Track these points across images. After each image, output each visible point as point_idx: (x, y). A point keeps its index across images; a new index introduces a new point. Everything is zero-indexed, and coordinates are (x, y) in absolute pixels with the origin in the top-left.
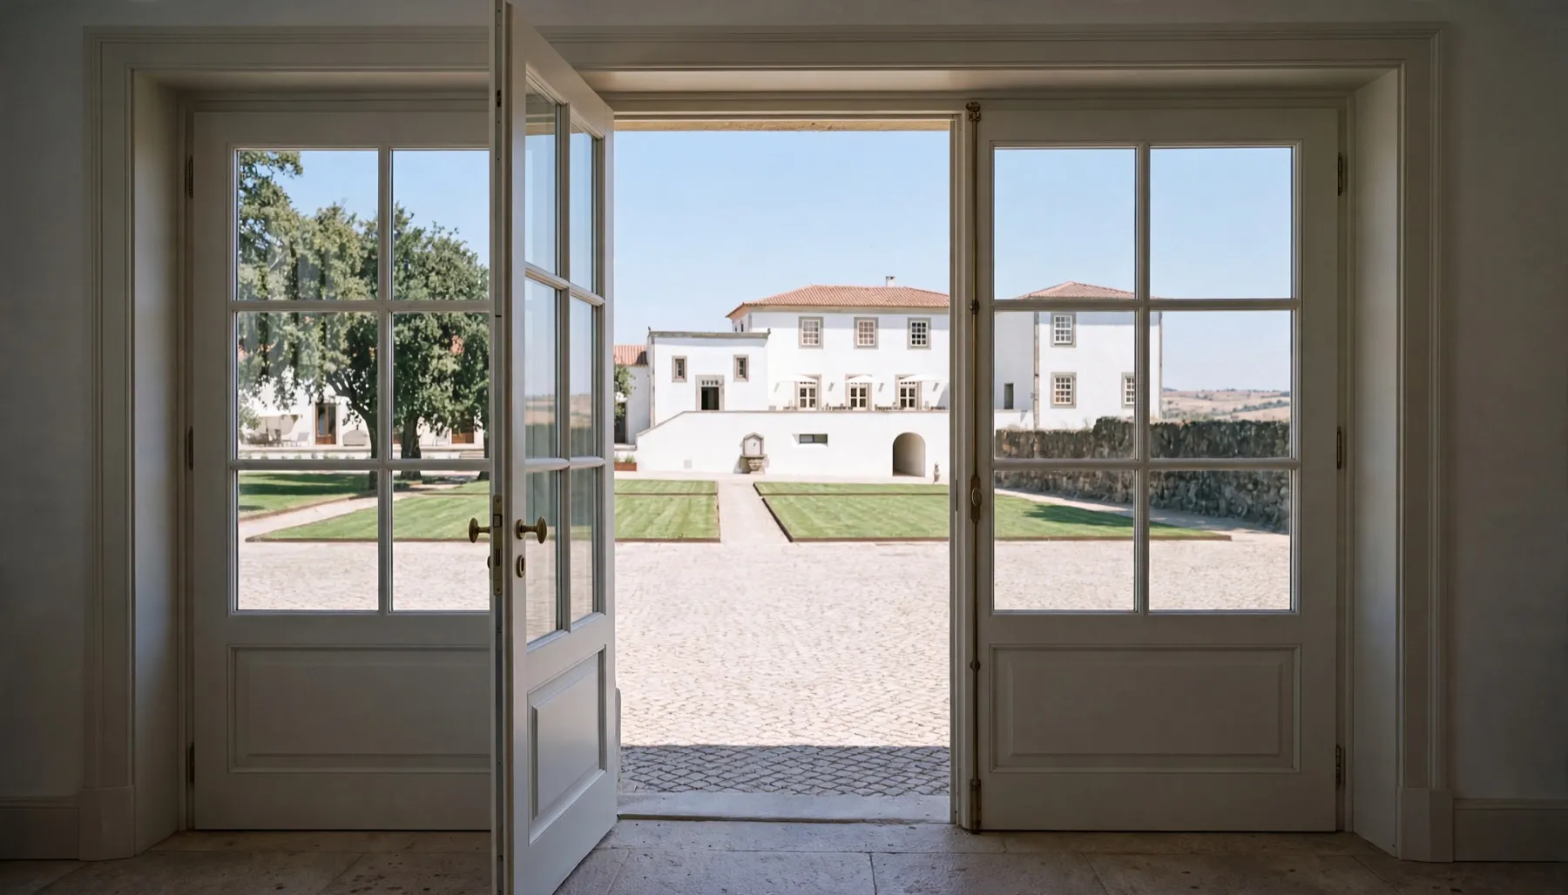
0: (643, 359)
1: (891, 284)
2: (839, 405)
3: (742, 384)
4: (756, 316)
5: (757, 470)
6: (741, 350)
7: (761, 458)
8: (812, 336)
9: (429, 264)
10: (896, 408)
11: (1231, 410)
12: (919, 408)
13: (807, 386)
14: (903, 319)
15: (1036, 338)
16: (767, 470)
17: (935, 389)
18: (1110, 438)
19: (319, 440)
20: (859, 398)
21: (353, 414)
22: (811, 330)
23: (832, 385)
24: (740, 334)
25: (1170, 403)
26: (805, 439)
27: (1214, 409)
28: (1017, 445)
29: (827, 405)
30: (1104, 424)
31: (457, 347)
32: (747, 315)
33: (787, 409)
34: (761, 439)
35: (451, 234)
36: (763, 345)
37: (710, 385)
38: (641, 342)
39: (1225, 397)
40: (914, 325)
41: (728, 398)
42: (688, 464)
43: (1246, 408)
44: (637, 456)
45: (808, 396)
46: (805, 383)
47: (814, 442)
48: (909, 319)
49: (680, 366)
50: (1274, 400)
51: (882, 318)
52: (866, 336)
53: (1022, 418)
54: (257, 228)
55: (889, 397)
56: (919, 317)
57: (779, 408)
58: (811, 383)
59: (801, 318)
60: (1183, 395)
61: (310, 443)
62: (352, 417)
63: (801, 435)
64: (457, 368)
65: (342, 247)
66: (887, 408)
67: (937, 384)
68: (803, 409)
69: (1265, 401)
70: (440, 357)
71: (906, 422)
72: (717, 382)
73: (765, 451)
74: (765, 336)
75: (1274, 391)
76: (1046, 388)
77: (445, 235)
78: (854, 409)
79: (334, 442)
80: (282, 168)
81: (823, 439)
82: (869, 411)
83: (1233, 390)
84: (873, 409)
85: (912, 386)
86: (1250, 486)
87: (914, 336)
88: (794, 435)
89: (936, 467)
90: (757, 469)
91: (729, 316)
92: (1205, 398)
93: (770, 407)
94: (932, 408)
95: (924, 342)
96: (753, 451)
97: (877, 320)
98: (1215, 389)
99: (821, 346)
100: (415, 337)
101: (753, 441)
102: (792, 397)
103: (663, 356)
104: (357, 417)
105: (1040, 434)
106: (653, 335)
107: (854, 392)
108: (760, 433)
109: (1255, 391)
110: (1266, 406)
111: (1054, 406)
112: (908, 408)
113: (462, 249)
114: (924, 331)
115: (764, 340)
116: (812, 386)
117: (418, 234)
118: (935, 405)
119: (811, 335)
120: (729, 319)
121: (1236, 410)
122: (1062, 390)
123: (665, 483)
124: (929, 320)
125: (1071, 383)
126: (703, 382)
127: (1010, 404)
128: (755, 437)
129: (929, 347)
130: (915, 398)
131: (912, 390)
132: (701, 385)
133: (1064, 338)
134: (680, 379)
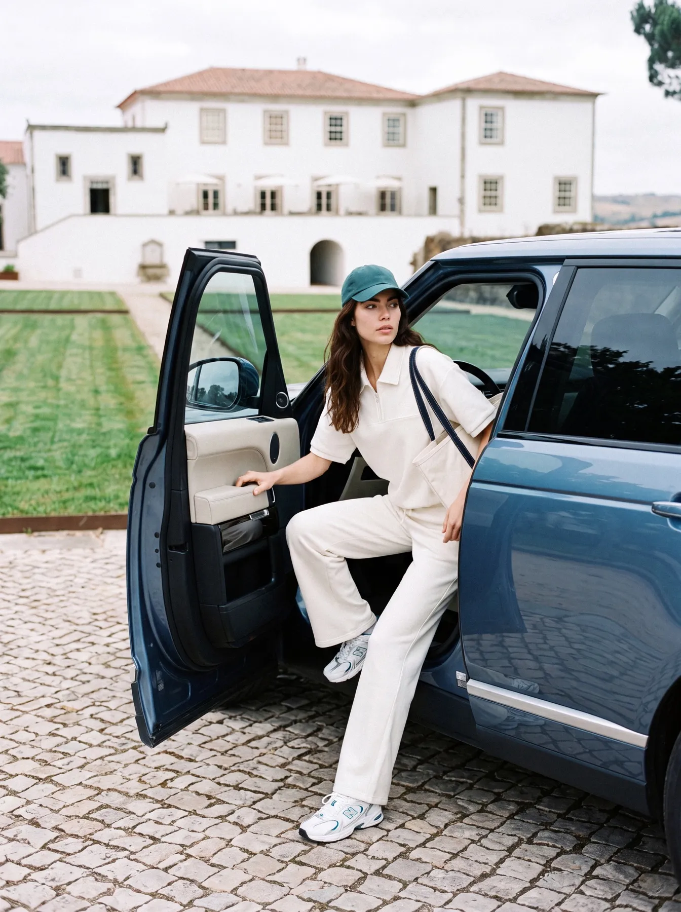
0: (19, 157)
2: (246, 209)
3: (136, 184)
4: (150, 105)
5: (156, 280)
6: (134, 146)
7: (162, 267)
8: (215, 130)
10: (311, 212)
12: (337, 213)
13: (210, 188)
14: (319, 111)
15: (462, 135)
16: (169, 280)
17: (354, 191)
20: (269, 201)
22: (213, 123)
23: (238, 187)
24: (131, 128)
26: (212, 247)
29: (233, 208)
32: (140, 104)
33: (188, 212)
34: (160, 245)
36: (160, 140)
37: (99, 186)
40: (330, 119)
41: (117, 201)
42: (78, 273)
44: (19, 266)
45: (211, 198)
46: (207, 184)
48: (325, 113)
49: (64, 163)
51: (294, 110)
52: (276, 131)
56: (336, 109)
57: (179, 211)
58: (214, 184)
59: (201, 109)
63: (205, 242)
66: (301, 212)
68: (206, 212)
71: (323, 228)
72: (107, 183)
73: (166, 260)
74: (161, 130)
76: (473, 191)
78: (264, 213)
81: (231, 247)
82: (281, 215)
84: (286, 213)
85: (328, 189)
90: (158, 278)
91: (117, 106)
93: (169, 210)
94: (352, 213)
95: (341, 139)
96: (153, 259)
97: (289, 111)
99: (226, 142)
101: (153, 247)
102: (195, 201)
103: (43, 153)
106: (31, 128)
107: (263, 195)
108: (159, 238)
112: (325, 212)
114: (342, 126)
116: (216, 188)
119: (213, 129)
120: (119, 111)
121: (655, 216)
122: (488, 193)
123: (56, 296)
124: (347, 113)
125: (499, 187)
126: (92, 182)
127: (433, 209)
128: (153, 242)
129: (347, 145)
130: (333, 202)
131: (329, 195)
132: (89, 186)
133: (492, 136)
134: (63, 179)
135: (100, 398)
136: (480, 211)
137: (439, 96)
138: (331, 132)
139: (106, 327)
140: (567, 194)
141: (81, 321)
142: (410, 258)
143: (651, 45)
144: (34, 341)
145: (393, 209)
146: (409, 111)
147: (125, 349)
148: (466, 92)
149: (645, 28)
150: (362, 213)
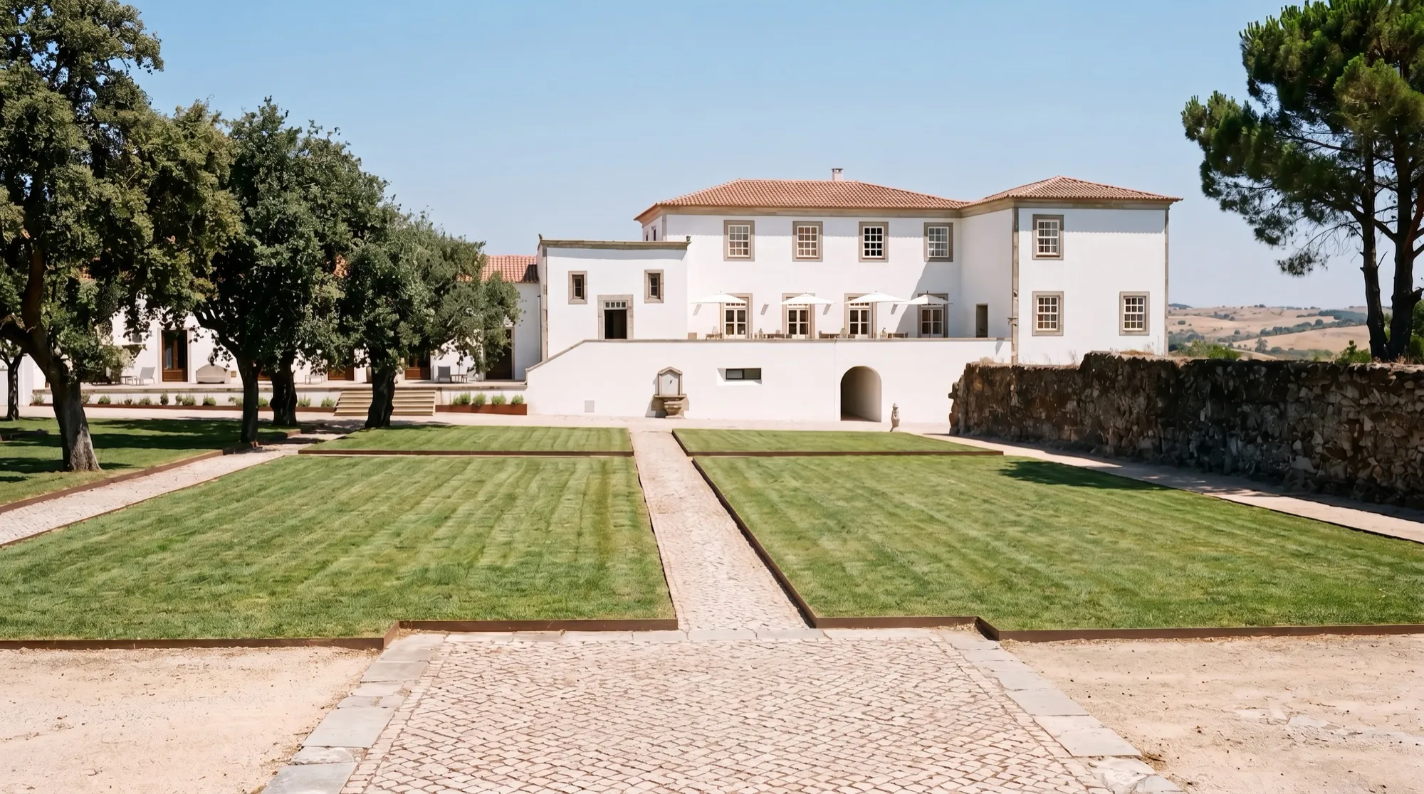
0: (532, 274)
1: (840, 178)
2: (774, 333)
3: (655, 306)
4: (672, 219)
5: (674, 414)
6: (654, 264)
7: (681, 399)
8: (741, 246)
9: (309, 172)
10: (844, 336)
11: (1259, 332)
12: (873, 336)
13: (736, 309)
14: (853, 223)
15: (1015, 247)
16: (686, 414)
17: (893, 312)
18: (1101, 376)
19: (166, 377)
20: (799, 322)
21: (221, 349)
22: (739, 238)
23: (766, 306)
24: (651, 245)
25: (1182, 323)
26: (733, 374)
27: (1237, 332)
28: (991, 384)
29: (761, 331)
30: (1093, 361)
31: (340, 269)
32: (661, 218)
33: (710, 337)
34: (677, 375)
35: (329, 133)
36: (681, 258)
37: (616, 308)
38: (530, 252)
39: (1250, 315)
40: (867, 231)
41: (638, 324)
42: (590, 406)
43: (1278, 331)
44: (526, 396)
45: (736, 320)
46: (733, 304)
47: (743, 378)
48: (861, 224)
49: (579, 284)
50: (1313, 320)
51: (827, 222)
52: (807, 245)
53: (997, 349)
54: (111, 134)
55: (834, 321)
56: (874, 220)
57: (701, 336)
58: (738, 304)
59: (726, 222)
61: (156, 381)
62: (220, 353)
63: (727, 370)
64: (343, 296)
65: (210, 156)
66: (832, 336)
67: (895, 306)
68: (731, 337)
69: (1302, 321)
70: (323, 282)
71: (857, 353)
72: (624, 304)
73: (684, 391)
74: (683, 246)
75: (1312, 308)
76: (1026, 311)
77: (322, 136)
78: (794, 336)
79: (185, 379)
80: (139, 62)
81: (755, 374)
82: (811, 340)
83: (1262, 306)
84: (817, 336)
85: (865, 307)
86: (1259, 440)
87: (867, 245)
88: (720, 370)
89: (895, 409)
90: (675, 412)
91: (637, 219)
92: (1226, 317)
93: (689, 335)
94: (890, 335)
95: (880, 253)
96: (669, 390)
97: (820, 224)
98: (1238, 306)
99: (751, 258)
100: (292, 259)
101: (669, 377)
102: (715, 322)
103: (558, 270)
104: (226, 353)
105: (1019, 371)
106: (545, 245)
107: (792, 314)
108: (676, 367)
109: (1289, 308)
110: (1301, 328)
111: (1035, 334)
112: (859, 336)
113: (345, 152)
114: (880, 238)
115: (681, 251)
116: (741, 308)
117: (292, 136)
118: (893, 331)
119: (739, 244)
120: (639, 224)
121: (1264, 333)
122: (1044, 313)
123: (565, 433)
124: (886, 225)
125: (1057, 304)
126: (607, 303)
127: (982, 331)
128: (671, 371)
129: (886, 260)
130: (869, 323)
131: (864, 313)
132: (604, 308)
133: (1049, 248)
134: (578, 299)
135: (582, 539)
137: (992, 205)
139: (605, 471)
140: (1137, 313)
141: (583, 464)
142: (949, 390)
143: (1205, 149)
144: (534, 486)
145: (936, 331)
146: (955, 222)
147: (616, 496)
148: (1018, 202)
149: (1199, 132)
150: (900, 336)
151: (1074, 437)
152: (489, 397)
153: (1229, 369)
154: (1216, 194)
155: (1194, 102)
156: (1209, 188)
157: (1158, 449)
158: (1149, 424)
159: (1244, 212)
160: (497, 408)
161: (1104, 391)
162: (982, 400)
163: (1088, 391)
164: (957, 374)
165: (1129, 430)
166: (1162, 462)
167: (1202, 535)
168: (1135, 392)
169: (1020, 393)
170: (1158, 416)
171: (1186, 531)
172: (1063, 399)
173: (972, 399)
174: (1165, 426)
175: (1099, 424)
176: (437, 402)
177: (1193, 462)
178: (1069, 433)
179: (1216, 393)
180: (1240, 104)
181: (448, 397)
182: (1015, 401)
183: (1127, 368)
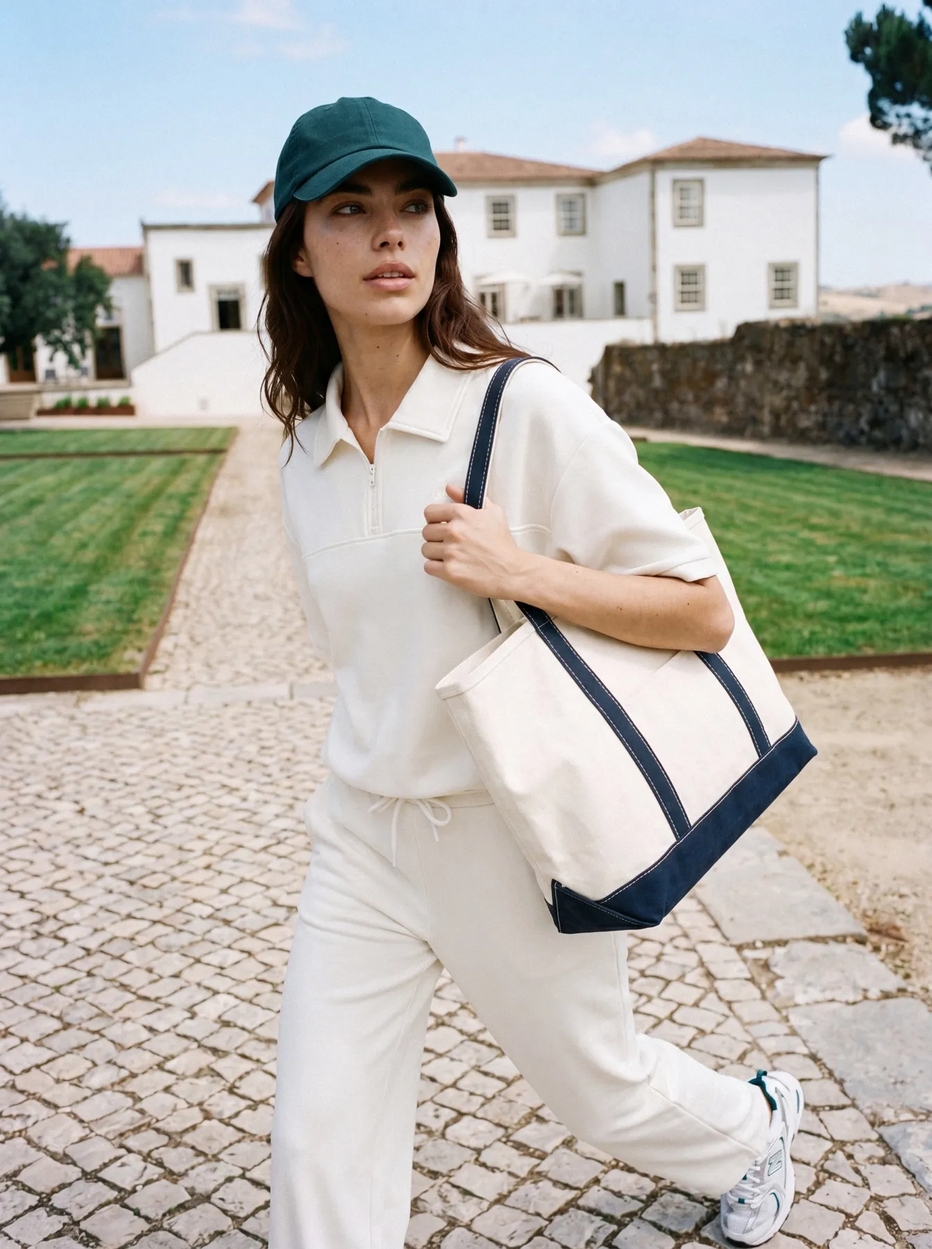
0: (138, 267)
12: (505, 318)
14: (481, 197)
15: (653, 216)
17: (525, 294)
18: (756, 348)
28: (632, 365)
30: (747, 331)
37: (227, 297)
40: (495, 204)
42: (204, 404)
44: (136, 397)
48: (488, 198)
49: (185, 271)
53: (638, 326)
56: (501, 193)
60: (841, 293)
67: (527, 287)
72: (237, 294)
76: (667, 286)
85: (494, 290)
94: (523, 320)
95: (508, 228)
105: (661, 349)
106: (146, 228)
114: (508, 212)
118: (527, 314)
120: (255, 206)
122: (687, 288)
124: (513, 197)
125: (700, 278)
126: (219, 292)
127: (620, 311)
129: (514, 235)
130: (500, 304)
131: (494, 297)
132: (215, 297)
133: (690, 216)
134: (185, 289)
136: (677, 310)
137: (626, 170)
138: (495, 221)
140: (786, 284)
142: (587, 375)
143: (872, 73)
145: (573, 311)
146: (587, 191)
148: (656, 163)
149: (863, 52)
150: (534, 319)
151: (725, 419)
152: (93, 398)
153: (908, 328)
154: (885, 126)
155: (858, 21)
156: (877, 120)
157: (822, 426)
158: (812, 400)
159: (916, 146)
160: (103, 409)
161: (758, 364)
162: (622, 382)
163: (739, 367)
164: (596, 356)
165: (787, 408)
166: (826, 442)
167: (897, 520)
168: (795, 361)
169: (664, 374)
170: (821, 389)
171: (877, 515)
172: (711, 377)
173: (612, 384)
174: (830, 399)
175: (752, 402)
176: (36, 406)
177: (863, 439)
178: (721, 415)
179: (891, 355)
180: (913, 18)
181: (50, 400)
182: (657, 382)
183: (785, 336)
